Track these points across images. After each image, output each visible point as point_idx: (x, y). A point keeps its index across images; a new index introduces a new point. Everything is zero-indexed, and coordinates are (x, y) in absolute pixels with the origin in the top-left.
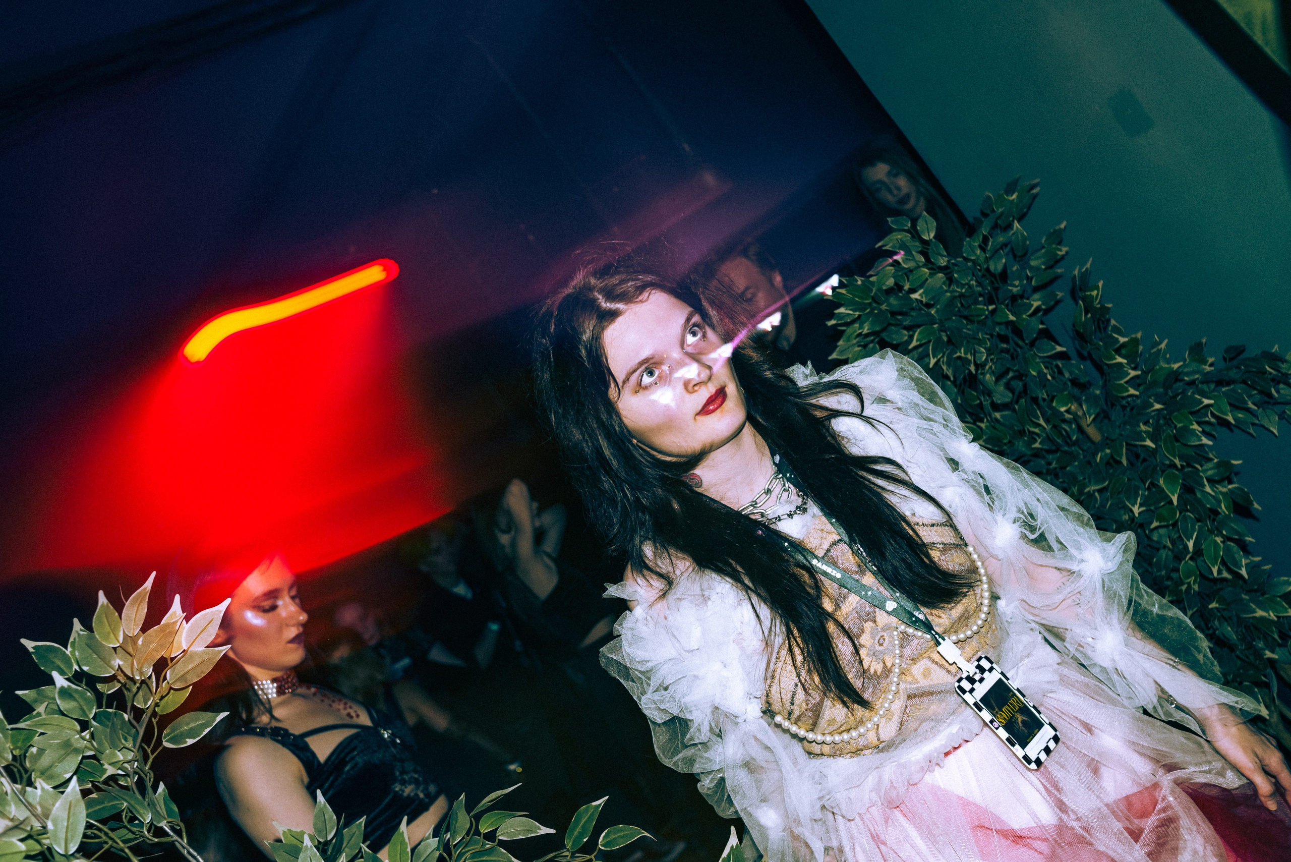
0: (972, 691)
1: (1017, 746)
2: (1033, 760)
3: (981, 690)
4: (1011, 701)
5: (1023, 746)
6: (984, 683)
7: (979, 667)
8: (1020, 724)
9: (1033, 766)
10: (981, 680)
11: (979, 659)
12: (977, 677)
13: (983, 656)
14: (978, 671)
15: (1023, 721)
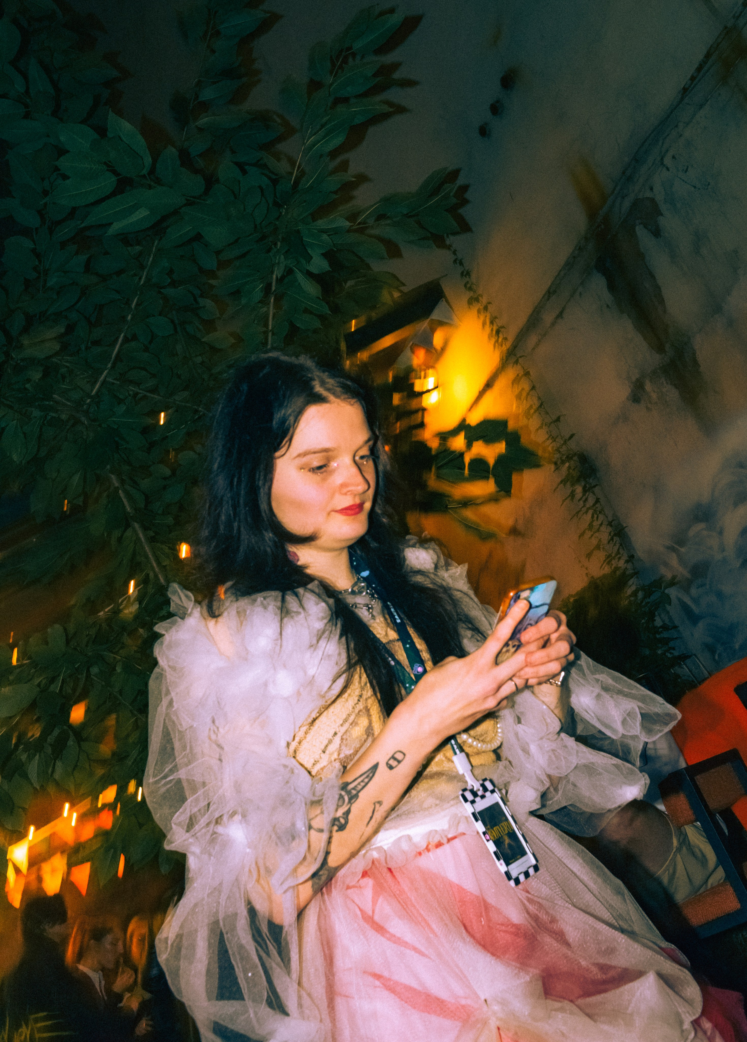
0: (473, 802)
1: (502, 861)
2: (514, 877)
3: (481, 805)
4: (503, 824)
5: (508, 864)
6: (485, 800)
7: (483, 786)
8: (506, 846)
9: (512, 883)
10: (483, 797)
11: (485, 780)
12: (480, 793)
13: (488, 778)
14: (481, 789)
15: (509, 844)
